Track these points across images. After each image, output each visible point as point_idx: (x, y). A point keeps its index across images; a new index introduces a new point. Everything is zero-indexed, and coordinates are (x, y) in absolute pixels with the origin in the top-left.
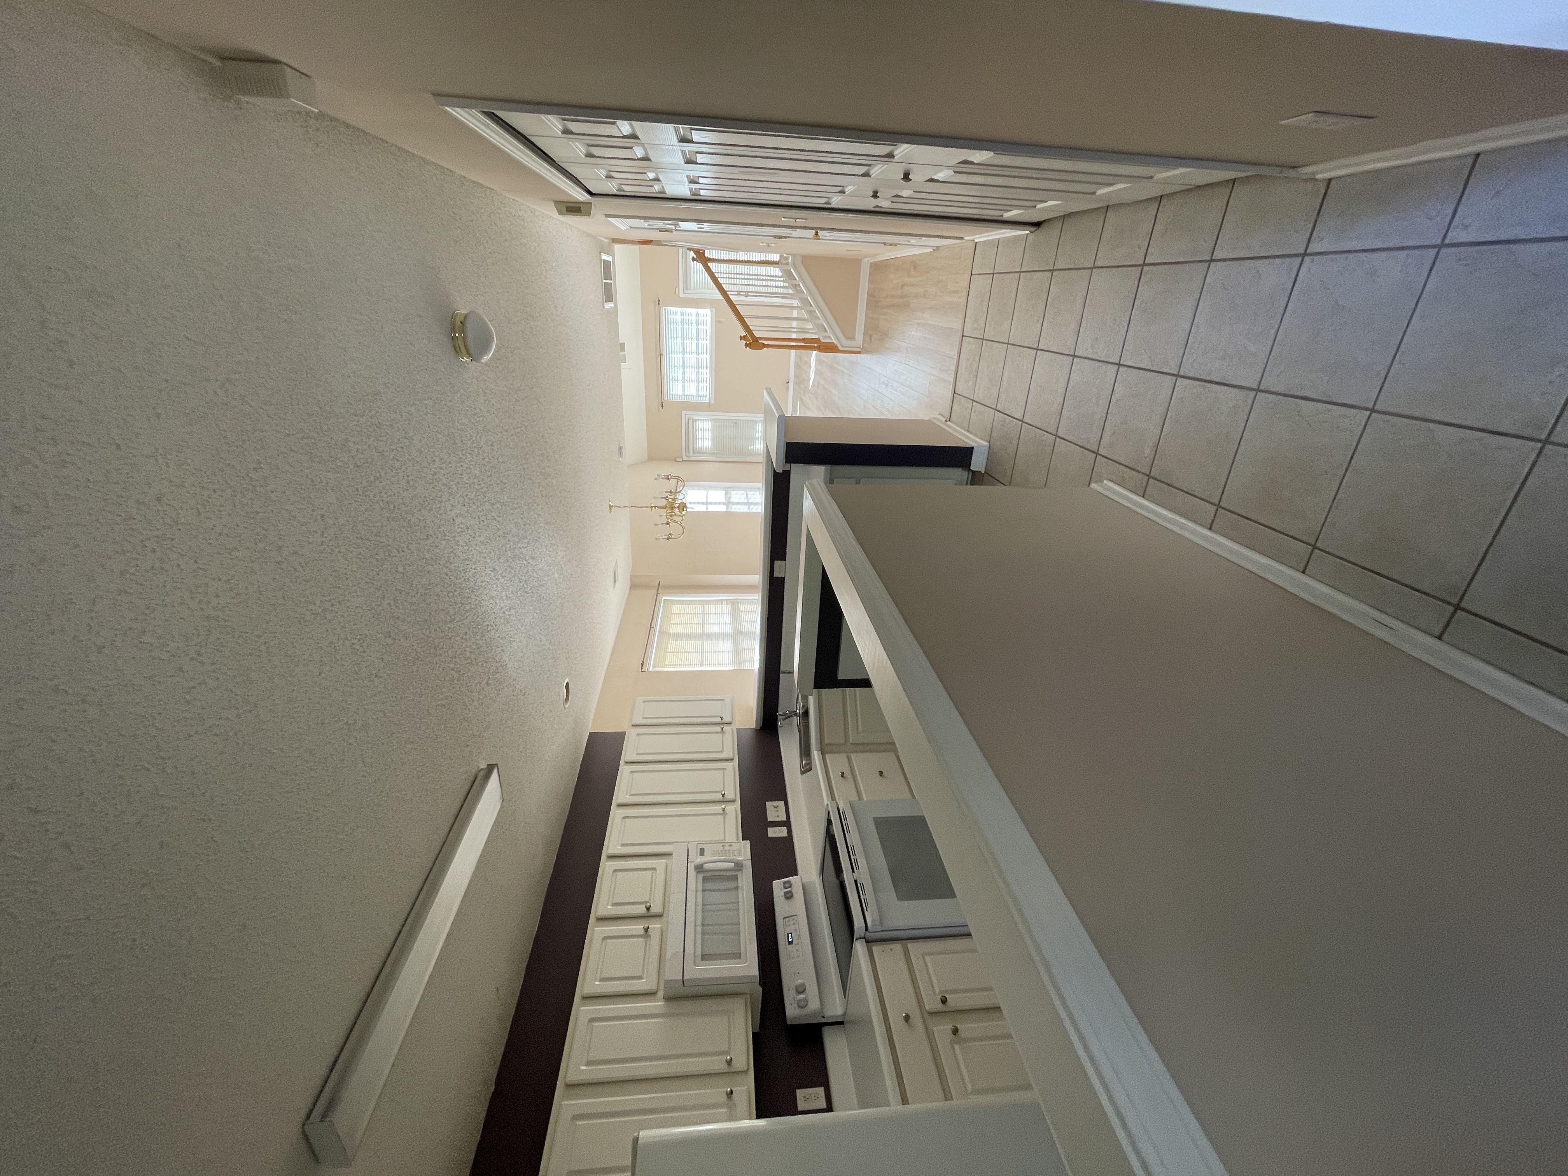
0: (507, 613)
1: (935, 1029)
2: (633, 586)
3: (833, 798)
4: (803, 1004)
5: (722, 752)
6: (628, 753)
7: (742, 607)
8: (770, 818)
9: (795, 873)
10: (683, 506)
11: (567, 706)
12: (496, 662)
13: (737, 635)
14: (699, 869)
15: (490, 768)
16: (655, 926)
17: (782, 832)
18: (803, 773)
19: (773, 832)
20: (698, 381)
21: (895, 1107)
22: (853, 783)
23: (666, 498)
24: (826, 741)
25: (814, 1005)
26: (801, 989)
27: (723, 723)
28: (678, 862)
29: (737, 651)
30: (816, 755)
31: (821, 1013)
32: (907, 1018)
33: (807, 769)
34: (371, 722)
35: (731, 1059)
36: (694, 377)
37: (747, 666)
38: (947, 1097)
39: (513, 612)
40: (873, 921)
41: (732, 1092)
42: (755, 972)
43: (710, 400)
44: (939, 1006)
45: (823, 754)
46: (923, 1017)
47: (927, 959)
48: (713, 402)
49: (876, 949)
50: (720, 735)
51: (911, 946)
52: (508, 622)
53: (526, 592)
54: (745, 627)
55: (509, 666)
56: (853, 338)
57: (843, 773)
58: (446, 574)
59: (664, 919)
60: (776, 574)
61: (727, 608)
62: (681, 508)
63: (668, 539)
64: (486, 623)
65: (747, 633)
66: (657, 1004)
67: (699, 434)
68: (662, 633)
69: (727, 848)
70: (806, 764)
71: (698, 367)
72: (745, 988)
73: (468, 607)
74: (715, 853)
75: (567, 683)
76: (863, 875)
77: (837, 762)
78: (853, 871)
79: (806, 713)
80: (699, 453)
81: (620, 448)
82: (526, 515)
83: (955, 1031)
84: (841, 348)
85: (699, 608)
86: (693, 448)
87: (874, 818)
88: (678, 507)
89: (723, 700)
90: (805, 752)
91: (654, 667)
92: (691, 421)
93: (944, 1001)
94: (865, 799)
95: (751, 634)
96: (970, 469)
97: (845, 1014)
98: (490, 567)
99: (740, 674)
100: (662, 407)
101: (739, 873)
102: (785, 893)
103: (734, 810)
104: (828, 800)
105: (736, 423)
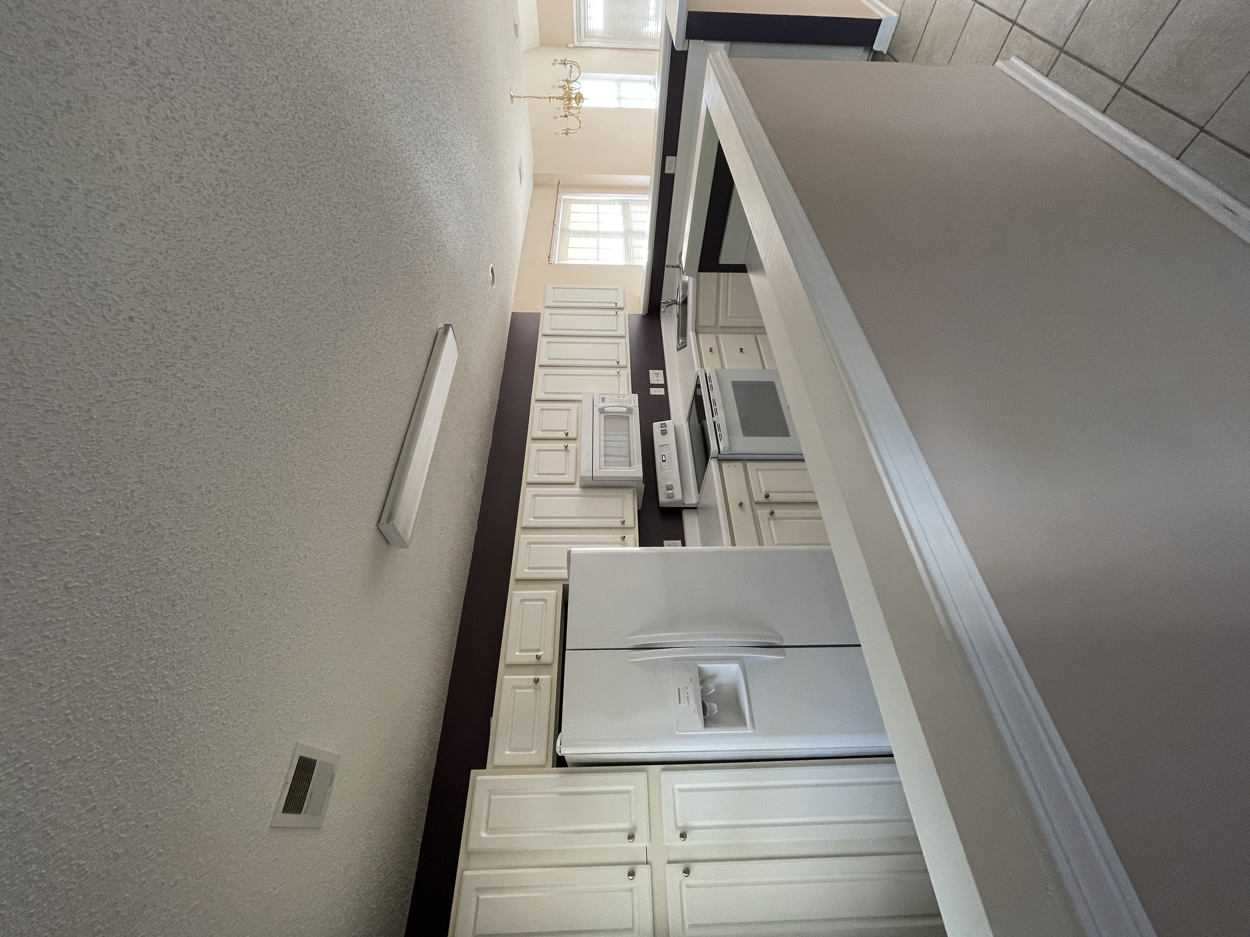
0: (440, 198)
1: (758, 512)
2: (536, 185)
3: (702, 366)
4: (671, 496)
5: (616, 330)
6: (545, 327)
7: (633, 208)
8: (653, 381)
9: (669, 418)
10: (580, 98)
11: (494, 287)
12: (438, 242)
13: (628, 234)
14: (602, 411)
15: (447, 327)
16: (572, 445)
17: (661, 392)
18: (678, 349)
19: (653, 391)
21: (726, 546)
22: (718, 356)
23: (563, 87)
24: (700, 324)
25: (678, 496)
26: (670, 488)
27: (617, 308)
28: (586, 406)
29: (628, 250)
30: (691, 334)
31: (682, 502)
32: (741, 504)
33: (682, 346)
34: (358, 279)
35: (624, 521)
37: (637, 262)
38: (761, 543)
39: (444, 197)
40: (724, 448)
41: (624, 537)
42: (641, 474)
44: (764, 499)
45: (697, 333)
46: (752, 505)
47: (759, 473)
49: (725, 465)
50: (615, 317)
51: (749, 464)
52: (442, 207)
53: (452, 179)
54: (636, 227)
55: (447, 246)
57: (711, 349)
58: (388, 153)
59: (577, 441)
60: (667, 171)
61: (618, 208)
62: (577, 99)
63: (567, 134)
64: (425, 205)
65: (637, 232)
66: (577, 490)
67: (591, 12)
68: (565, 231)
69: (621, 398)
70: (682, 343)
72: (634, 484)
73: (409, 188)
74: (612, 401)
75: (492, 268)
76: (720, 418)
77: (707, 341)
78: (713, 416)
79: (685, 302)
80: (590, 37)
81: (516, 26)
82: (442, 97)
83: (772, 513)
85: (594, 207)
86: (585, 32)
87: (733, 382)
88: (575, 98)
89: (617, 289)
90: (682, 333)
91: (558, 260)
93: (767, 496)
94: (727, 367)
95: (641, 234)
96: (872, 49)
97: (698, 503)
98: (420, 151)
99: (630, 268)
101: (630, 415)
102: (662, 431)
103: (626, 374)
104: (698, 367)
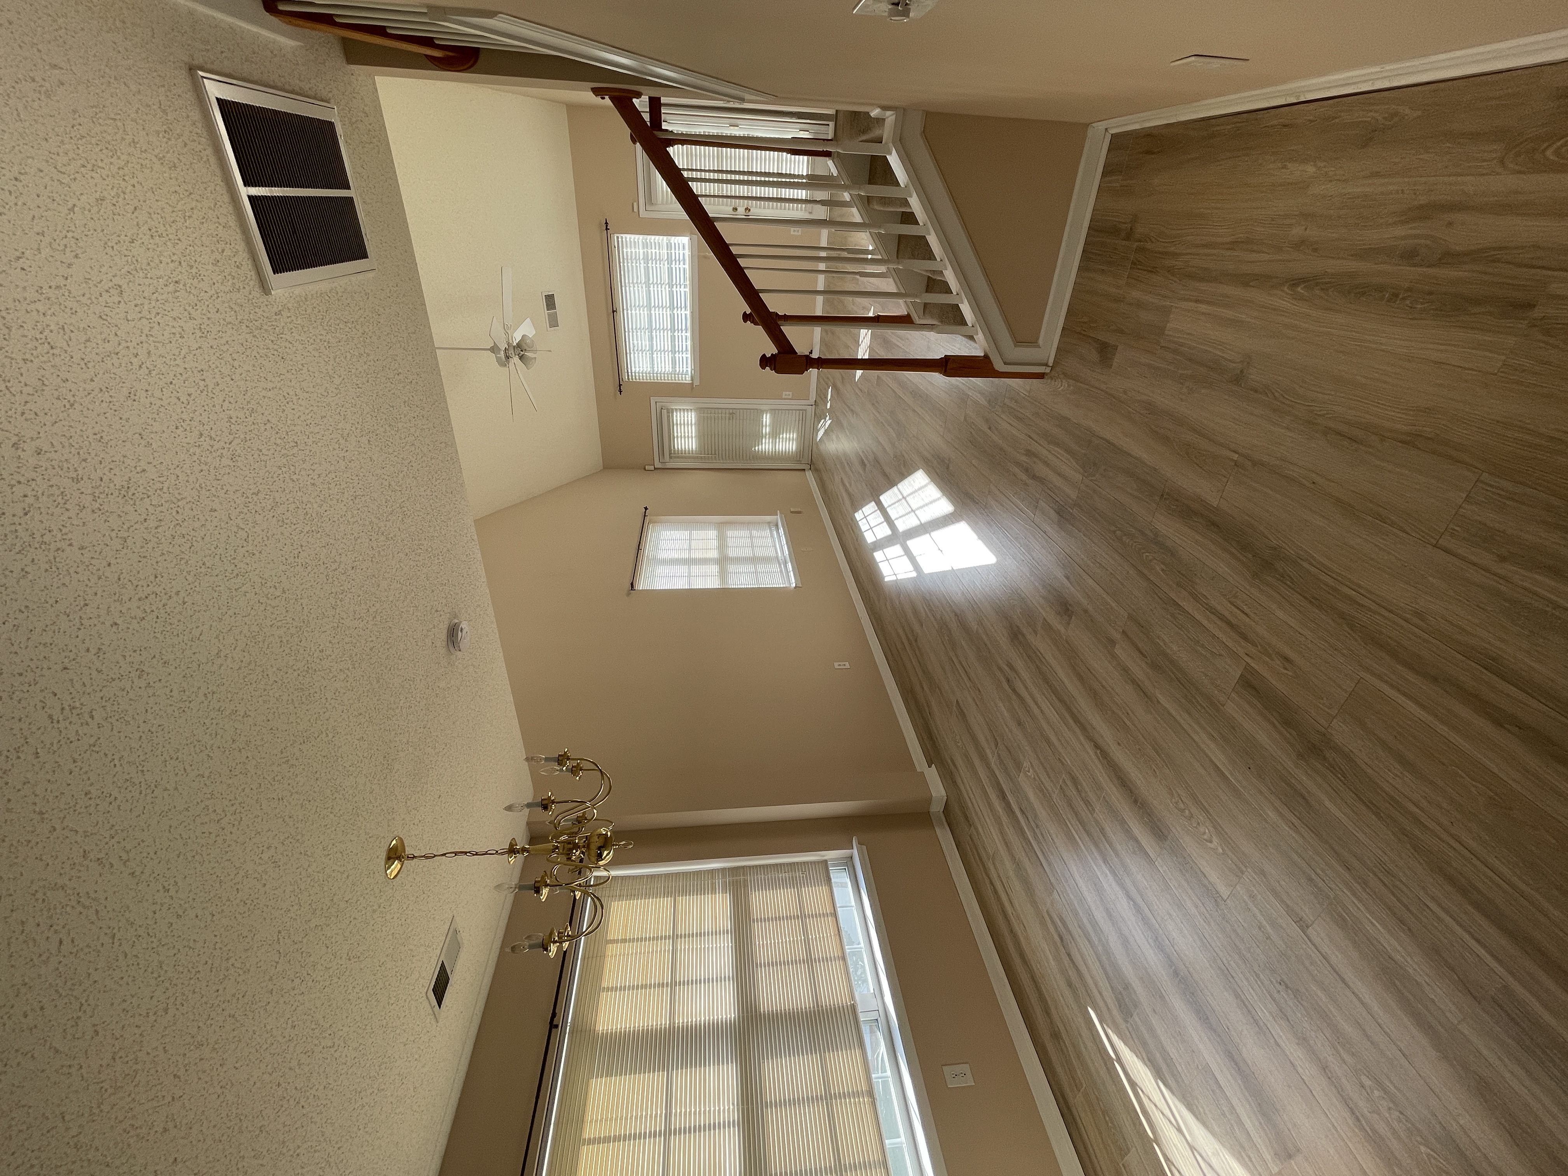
20: (674, 352)
36: (668, 345)
43: (692, 379)
48: (697, 382)
56: (1033, 342)
67: (677, 431)
71: (673, 330)
80: (678, 457)
84: (999, 366)
86: (670, 451)
92: (664, 412)
100: (621, 392)
105: (732, 413)
